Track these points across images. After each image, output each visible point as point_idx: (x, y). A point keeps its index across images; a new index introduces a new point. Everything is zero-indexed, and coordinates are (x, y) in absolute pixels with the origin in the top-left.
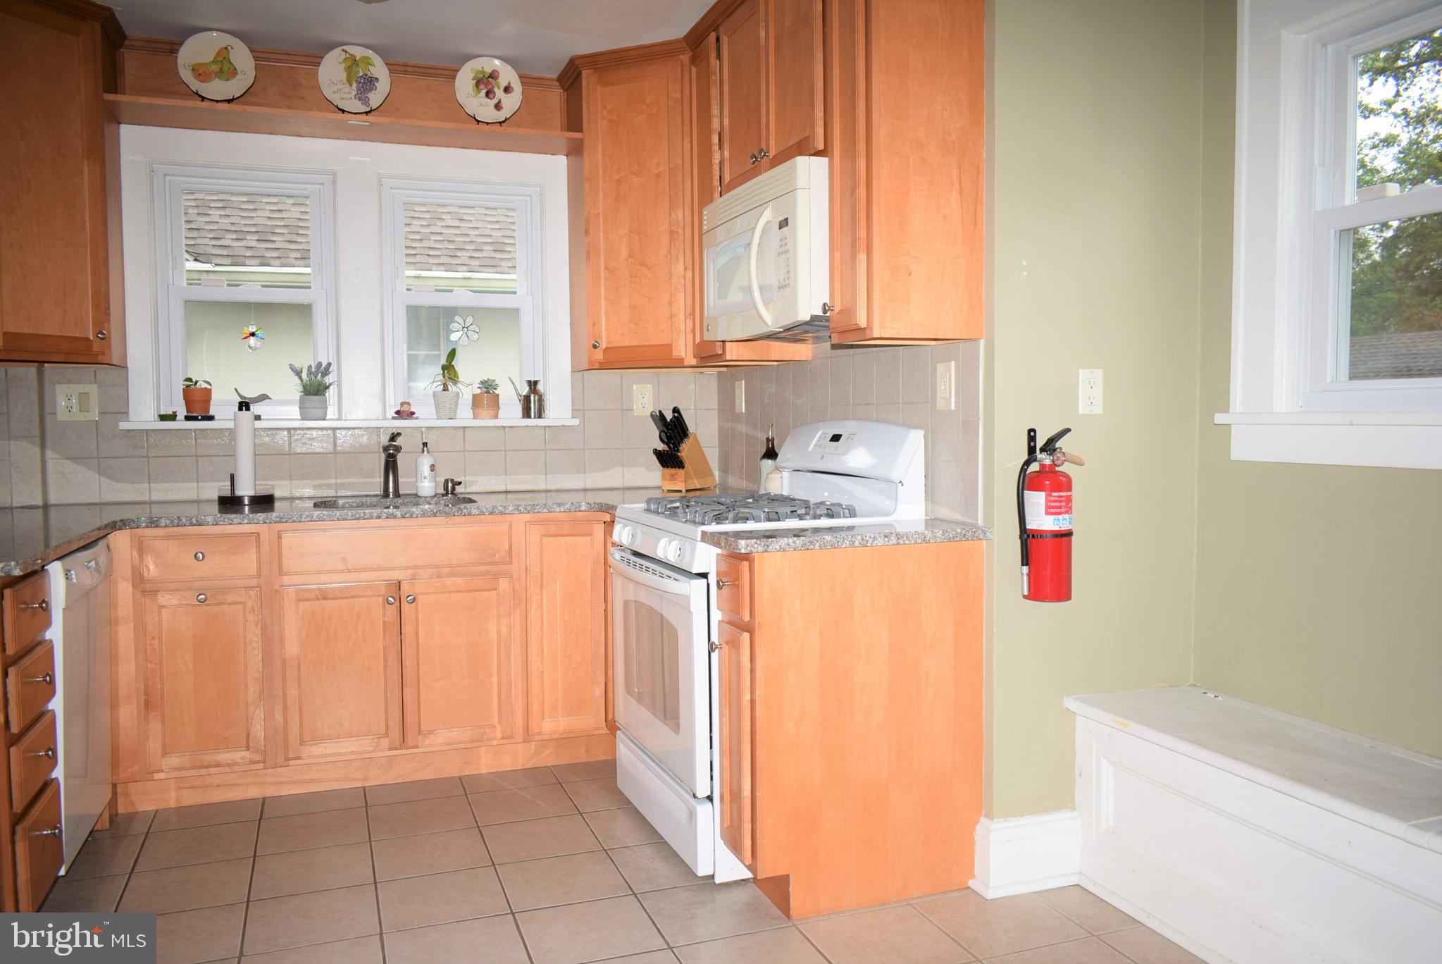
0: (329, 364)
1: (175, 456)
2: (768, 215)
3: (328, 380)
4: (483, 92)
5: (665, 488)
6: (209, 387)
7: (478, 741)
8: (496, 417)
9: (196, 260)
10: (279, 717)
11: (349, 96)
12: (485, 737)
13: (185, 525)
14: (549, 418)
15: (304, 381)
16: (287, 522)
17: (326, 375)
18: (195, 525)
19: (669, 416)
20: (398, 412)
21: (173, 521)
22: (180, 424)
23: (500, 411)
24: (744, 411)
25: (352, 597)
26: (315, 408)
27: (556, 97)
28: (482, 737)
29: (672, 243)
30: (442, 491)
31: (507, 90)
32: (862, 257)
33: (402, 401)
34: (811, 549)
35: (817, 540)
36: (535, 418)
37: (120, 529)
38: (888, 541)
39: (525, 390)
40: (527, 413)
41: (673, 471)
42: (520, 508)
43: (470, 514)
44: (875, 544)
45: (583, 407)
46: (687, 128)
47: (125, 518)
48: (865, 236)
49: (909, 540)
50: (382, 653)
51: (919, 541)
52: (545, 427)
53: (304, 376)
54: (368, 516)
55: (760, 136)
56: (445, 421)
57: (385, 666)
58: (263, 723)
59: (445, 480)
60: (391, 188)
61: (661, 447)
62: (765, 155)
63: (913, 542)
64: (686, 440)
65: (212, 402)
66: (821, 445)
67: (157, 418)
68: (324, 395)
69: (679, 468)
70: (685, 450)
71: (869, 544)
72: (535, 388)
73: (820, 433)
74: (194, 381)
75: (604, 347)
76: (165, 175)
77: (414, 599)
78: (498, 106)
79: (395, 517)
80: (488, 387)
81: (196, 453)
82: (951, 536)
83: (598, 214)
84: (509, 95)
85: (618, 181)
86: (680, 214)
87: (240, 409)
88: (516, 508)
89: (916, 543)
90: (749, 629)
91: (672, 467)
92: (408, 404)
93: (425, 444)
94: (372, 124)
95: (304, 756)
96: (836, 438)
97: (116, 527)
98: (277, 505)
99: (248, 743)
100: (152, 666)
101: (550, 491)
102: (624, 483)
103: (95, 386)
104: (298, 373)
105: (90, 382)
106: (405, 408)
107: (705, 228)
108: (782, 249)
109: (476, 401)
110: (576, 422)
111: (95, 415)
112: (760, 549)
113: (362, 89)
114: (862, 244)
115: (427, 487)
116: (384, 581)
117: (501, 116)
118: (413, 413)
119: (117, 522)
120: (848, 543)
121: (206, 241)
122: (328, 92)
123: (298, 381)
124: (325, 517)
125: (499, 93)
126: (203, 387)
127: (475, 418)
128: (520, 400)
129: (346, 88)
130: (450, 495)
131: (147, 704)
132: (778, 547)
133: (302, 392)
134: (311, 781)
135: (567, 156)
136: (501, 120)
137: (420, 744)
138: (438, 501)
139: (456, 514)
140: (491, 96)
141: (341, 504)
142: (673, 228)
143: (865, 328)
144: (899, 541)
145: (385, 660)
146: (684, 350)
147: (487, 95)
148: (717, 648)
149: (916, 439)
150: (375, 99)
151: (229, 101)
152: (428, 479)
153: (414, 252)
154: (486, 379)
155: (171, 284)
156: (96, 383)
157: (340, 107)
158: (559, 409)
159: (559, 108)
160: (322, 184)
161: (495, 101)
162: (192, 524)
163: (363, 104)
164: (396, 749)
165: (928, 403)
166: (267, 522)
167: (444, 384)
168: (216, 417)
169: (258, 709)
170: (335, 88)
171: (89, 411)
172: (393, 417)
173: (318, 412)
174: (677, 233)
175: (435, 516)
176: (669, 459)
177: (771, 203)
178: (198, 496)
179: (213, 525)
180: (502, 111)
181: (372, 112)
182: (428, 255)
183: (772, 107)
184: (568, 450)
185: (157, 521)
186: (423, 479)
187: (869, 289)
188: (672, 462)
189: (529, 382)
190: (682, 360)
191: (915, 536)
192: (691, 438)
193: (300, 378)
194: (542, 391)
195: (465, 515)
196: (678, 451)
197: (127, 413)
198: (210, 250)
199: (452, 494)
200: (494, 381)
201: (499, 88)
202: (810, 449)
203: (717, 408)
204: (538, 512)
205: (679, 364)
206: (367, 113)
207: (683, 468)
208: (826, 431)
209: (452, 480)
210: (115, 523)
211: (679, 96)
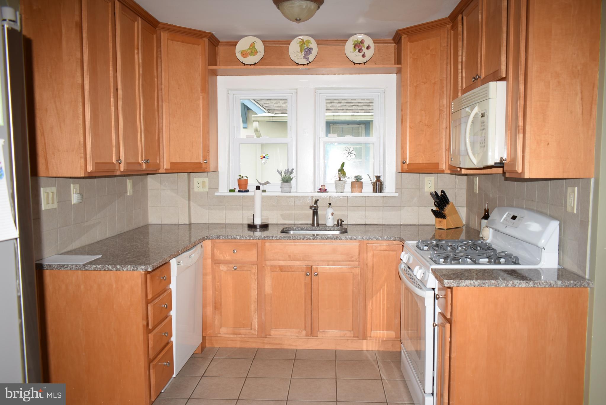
0: (293, 169)
1: (235, 206)
2: (476, 110)
3: (292, 176)
4: (357, 50)
5: (437, 227)
6: (247, 178)
7: (343, 337)
8: (361, 192)
9: (268, 112)
10: (263, 317)
11: (301, 57)
12: (346, 335)
13: (229, 239)
14: (385, 193)
15: (283, 176)
16: (267, 239)
17: (291, 174)
18: (233, 239)
19: (439, 194)
20: (320, 189)
21: (225, 237)
22: (237, 194)
23: (363, 189)
24: (477, 192)
25: (293, 271)
26: (286, 188)
27: (392, 47)
28: (345, 335)
29: (440, 115)
30: (336, 223)
31: (368, 48)
32: (520, 136)
33: (323, 184)
34: (483, 287)
35: (487, 283)
36: (378, 192)
37: (206, 240)
38: (528, 285)
39: (374, 180)
40: (375, 191)
41: (441, 220)
42: (364, 238)
43: (341, 239)
44: (520, 286)
45: (401, 188)
46: (449, 61)
47: (208, 235)
48: (522, 125)
49: (541, 285)
50: (304, 296)
51: (547, 286)
52: (383, 196)
53: (283, 174)
54: (299, 238)
55: (477, 67)
56: (339, 193)
57: (305, 301)
58: (257, 319)
59: (338, 219)
60: (320, 93)
61: (435, 208)
62: (479, 78)
63: (543, 286)
64: (447, 205)
65: (248, 185)
66: (507, 220)
67: (228, 191)
68: (290, 182)
69: (444, 218)
70: (447, 210)
71: (517, 286)
72: (379, 179)
73: (507, 213)
74: (242, 176)
75: (408, 163)
76: (234, 94)
77: (317, 274)
78: (364, 56)
79: (310, 239)
80: (358, 179)
81: (242, 205)
82: (567, 284)
83: (407, 102)
84: (369, 50)
85: (417, 86)
86: (445, 101)
87: (257, 189)
88: (362, 237)
89: (545, 287)
90: (450, 321)
91: (440, 218)
92: (324, 186)
93: (330, 204)
94: (309, 69)
95: (272, 334)
96: (514, 218)
97: (204, 239)
98: (270, 227)
99: (251, 327)
100: (218, 293)
101: (385, 225)
102: (419, 222)
103: (208, 178)
104: (280, 173)
105: (206, 177)
106: (323, 188)
107: (452, 111)
108: (482, 128)
109: (353, 185)
110: (397, 195)
111: (207, 190)
112: (455, 285)
113: (306, 54)
114: (520, 129)
115: (330, 223)
116: (305, 265)
117: (365, 60)
118: (326, 190)
119: (205, 237)
120: (504, 285)
121: (273, 104)
122: (292, 57)
123: (281, 176)
124: (282, 238)
125: (364, 50)
126: (245, 178)
127: (352, 192)
128: (372, 184)
129: (300, 54)
130: (340, 226)
131: (215, 307)
132: (465, 285)
133: (282, 181)
134: (276, 344)
135: (396, 74)
136: (364, 62)
137: (318, 335)
138: (334, 229)
139: (336, 239)
140: (361, 51)
141: (294, 228)
142: (441, 108)
143: (521, 173)
144: (535, 285)
145: (305, 299)
146: (443, 166)
147: (359, 51)
148: (436, 326)
149: (554, 225)
150: (311, 57)
151: (254, 64)
152: (330, 219)
153: (352, 105)
154: (357, 175)
155: (235, 137)
156: (208, 177)
157: (297, 63)
158: (390, 188)
159: (394, 52)
160: (292, 94)
161: (362, 53)
162: (232, 239)
163: (306, 60)
164: (309, 336)
165: (563, 207)
166: (260, 239)
167: (339, 177)
168: (249, 191)
169: (255, 314)
170: (295, 55)
171: (205, 188)
172: (318, 191)
173: (288, 189)
174: (442, 110)
175: (327, 240)
176: (439, 214)
177: (478, 104)
178: (243, 222)
179: (240, 239)
180: (365, 58)
181: (310, 64)
182: (358, 106)
183: (483, 53)
184: (393, 206)
185: (219, 237)
186: (328, 219)
187: (524, 152)
188: (440, 215)
189: (377, 177)
190: (444, 170)
191: (544, 284)
192: (450, 204)
193: (281, 175)
194: (383, 181)
195: (339, 240)
196: (443, 210)
197: (218, 189)
198: (274, 108)
199: (340, 225)
200: (361, 176)
201: (364, 48)
202: (501, 221)
203: (466, 188)
204: (371, 240)
205: (442, 172)
206: (308, 64)
207: (445, 218)
208: (510, 213)
209: (341, 219)
210: (204, 238)
211: (445, 45)
